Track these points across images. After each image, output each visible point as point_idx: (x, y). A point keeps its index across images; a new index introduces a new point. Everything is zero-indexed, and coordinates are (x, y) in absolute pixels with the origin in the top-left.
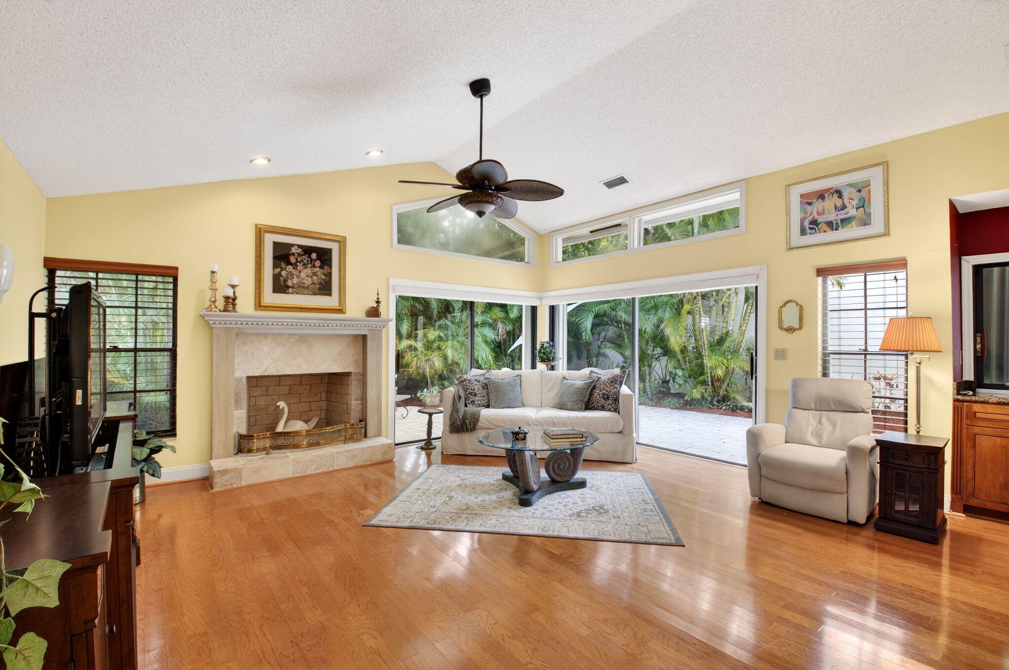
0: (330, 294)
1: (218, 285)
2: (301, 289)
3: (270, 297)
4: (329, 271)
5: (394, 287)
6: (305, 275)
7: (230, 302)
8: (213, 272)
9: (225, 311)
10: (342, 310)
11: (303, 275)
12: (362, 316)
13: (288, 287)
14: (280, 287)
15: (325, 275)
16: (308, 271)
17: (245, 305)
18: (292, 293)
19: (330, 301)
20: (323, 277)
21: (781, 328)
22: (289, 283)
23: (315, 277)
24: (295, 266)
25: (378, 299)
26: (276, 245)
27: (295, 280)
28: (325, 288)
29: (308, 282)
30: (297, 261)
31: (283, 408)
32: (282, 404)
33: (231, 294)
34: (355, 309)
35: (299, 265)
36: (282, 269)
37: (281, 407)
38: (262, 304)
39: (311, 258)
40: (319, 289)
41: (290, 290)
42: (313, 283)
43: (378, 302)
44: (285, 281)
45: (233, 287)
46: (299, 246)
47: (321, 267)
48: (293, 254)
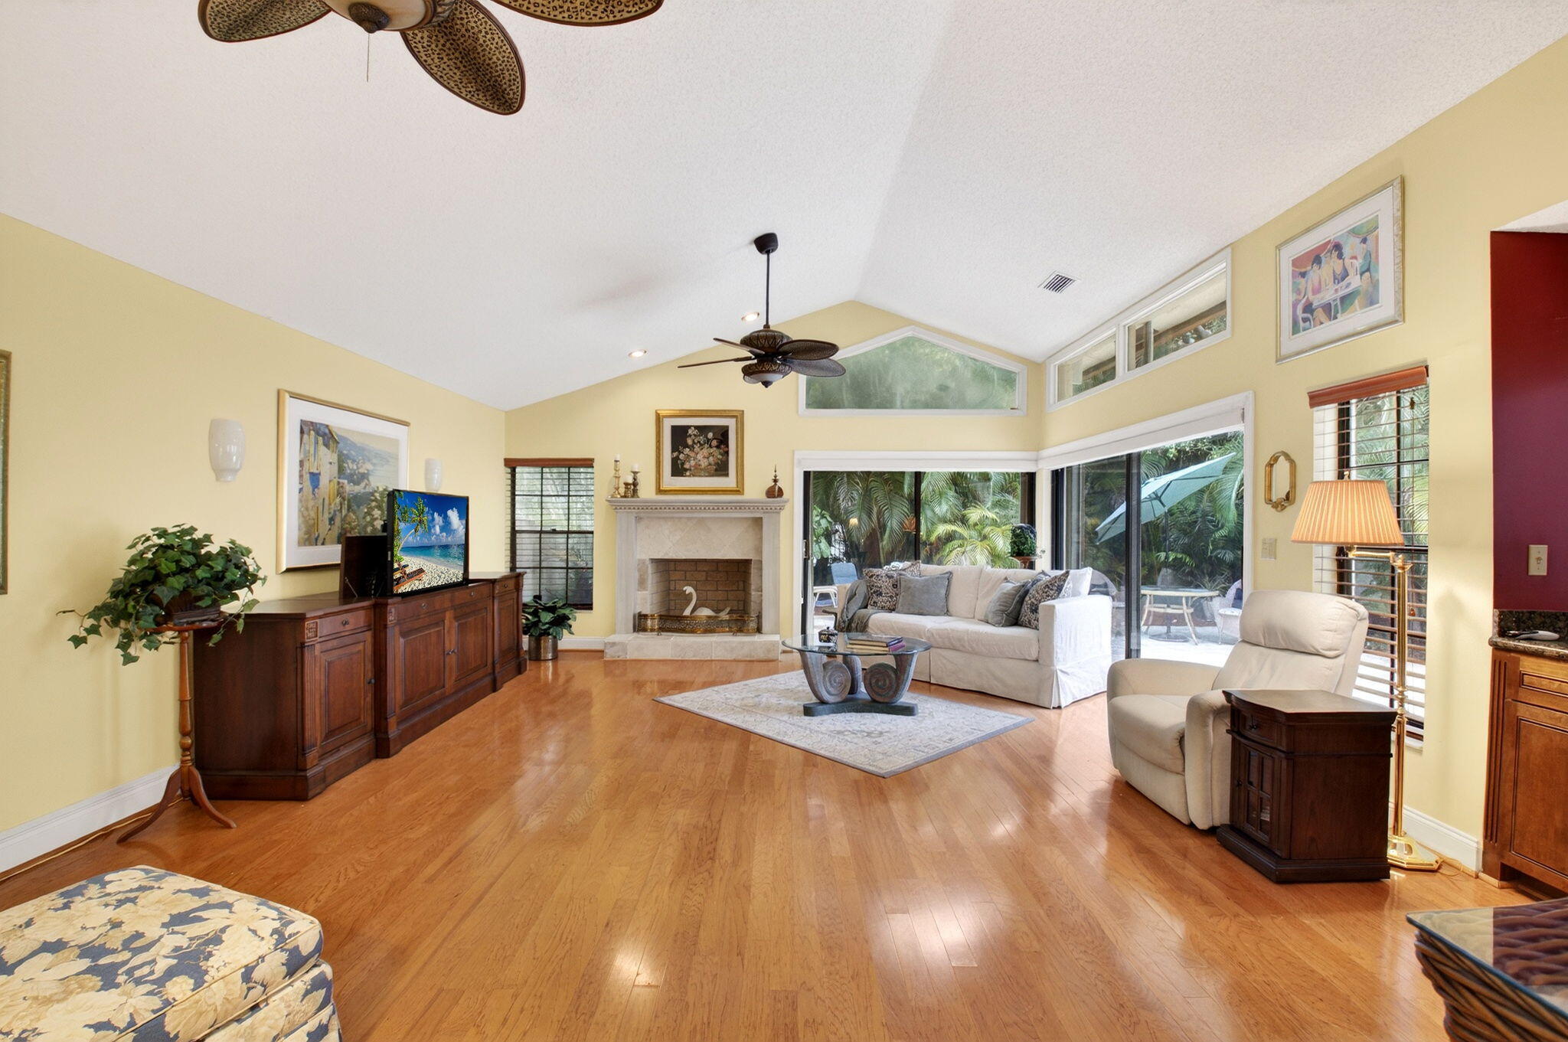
0: (727, 475)
1: (621, 473)
2: (697, 472)
3: (670, 481)
4: (726, 449)
5: (799, 462)
6: (702, 456)
7: (632, 488)
8: (616, 461)
9: (625, 497)
10: (739, 491)
11: (700, 457)
12: (763, 496)
13: (686, 470)
14: (678, 470)
15: (722, 455)
16: (705, 451)
17: (647, 491)
18: (689, 476)
19: (729, 482)
20: (720, 457)
21: (1269, 501)
22: (687, 466)
23: (711, 459)
24: (692, 448)
25: (775, 477)
26: (674, 429)
27: (693, 463)
28: (721, 469)
29: (704, 463)
30: (694, 442)
31: (690, 594)
32: (689, 589)
33: (630, 481)
34: (755, 490)
35: (697, 448)
36: (680, 452)
37: (687, 592)
38: (661, 488)
39: (707, 438)
40: (716, 470)
41: (688, 473)
42: (710, 464)
43: (775, 481)
44: (683, 464)
45: (635, 473)
46: (697, 427)
47: (718, 447)
48: (690, 436)
